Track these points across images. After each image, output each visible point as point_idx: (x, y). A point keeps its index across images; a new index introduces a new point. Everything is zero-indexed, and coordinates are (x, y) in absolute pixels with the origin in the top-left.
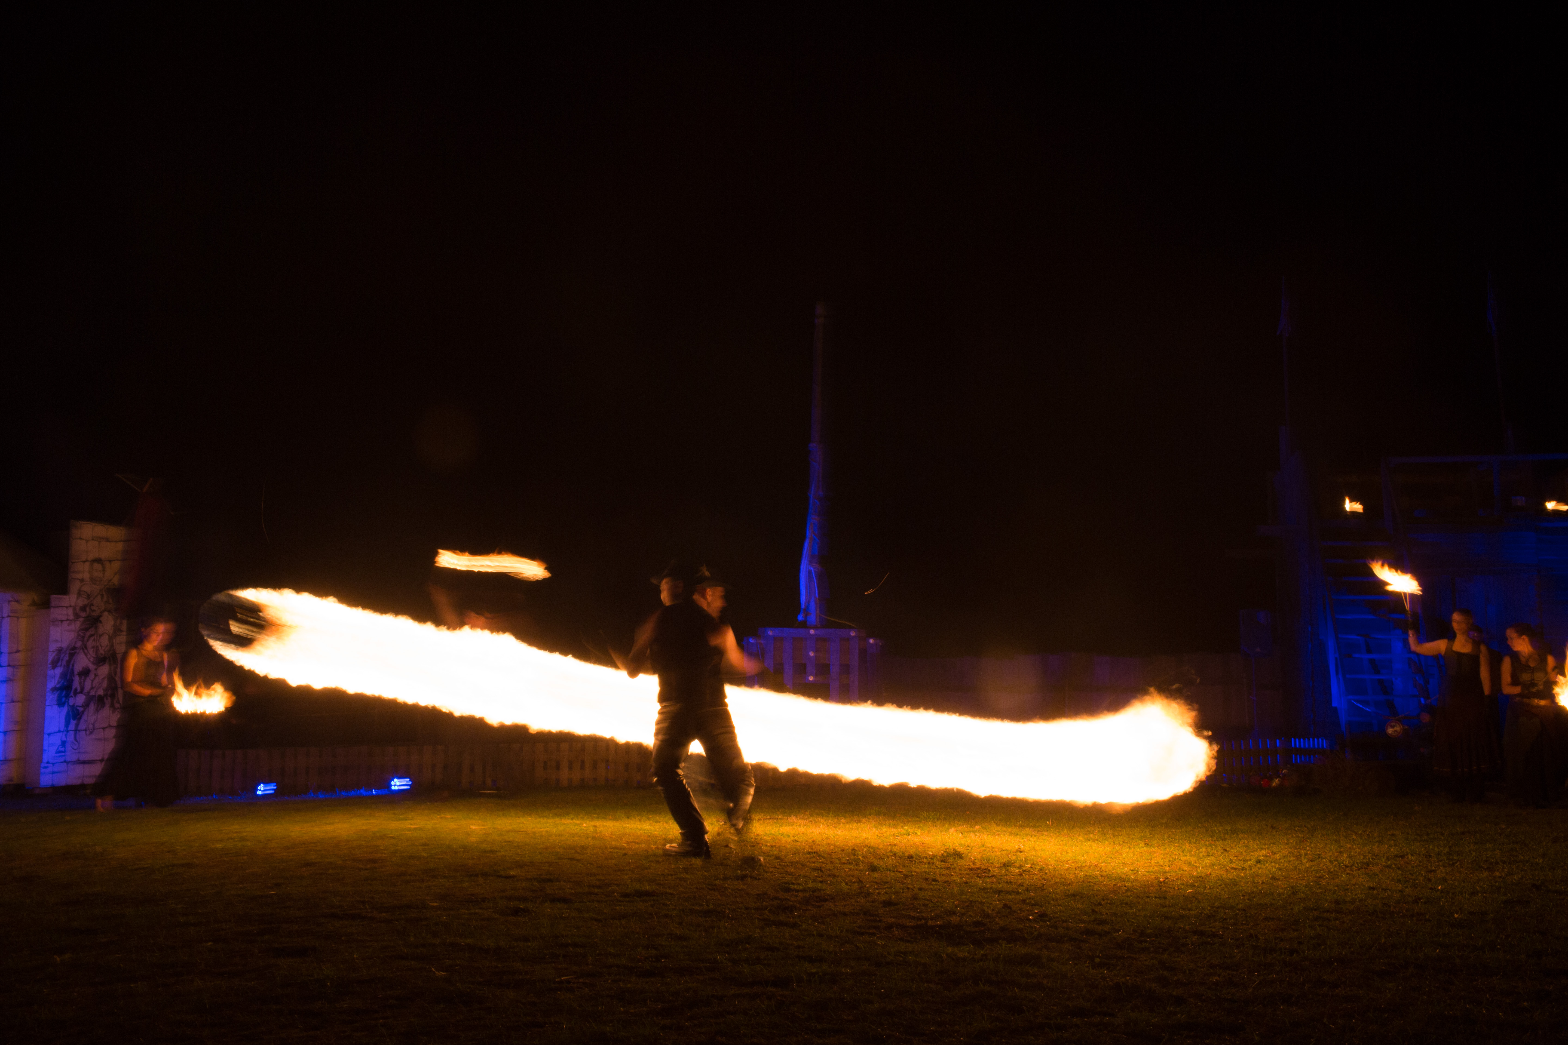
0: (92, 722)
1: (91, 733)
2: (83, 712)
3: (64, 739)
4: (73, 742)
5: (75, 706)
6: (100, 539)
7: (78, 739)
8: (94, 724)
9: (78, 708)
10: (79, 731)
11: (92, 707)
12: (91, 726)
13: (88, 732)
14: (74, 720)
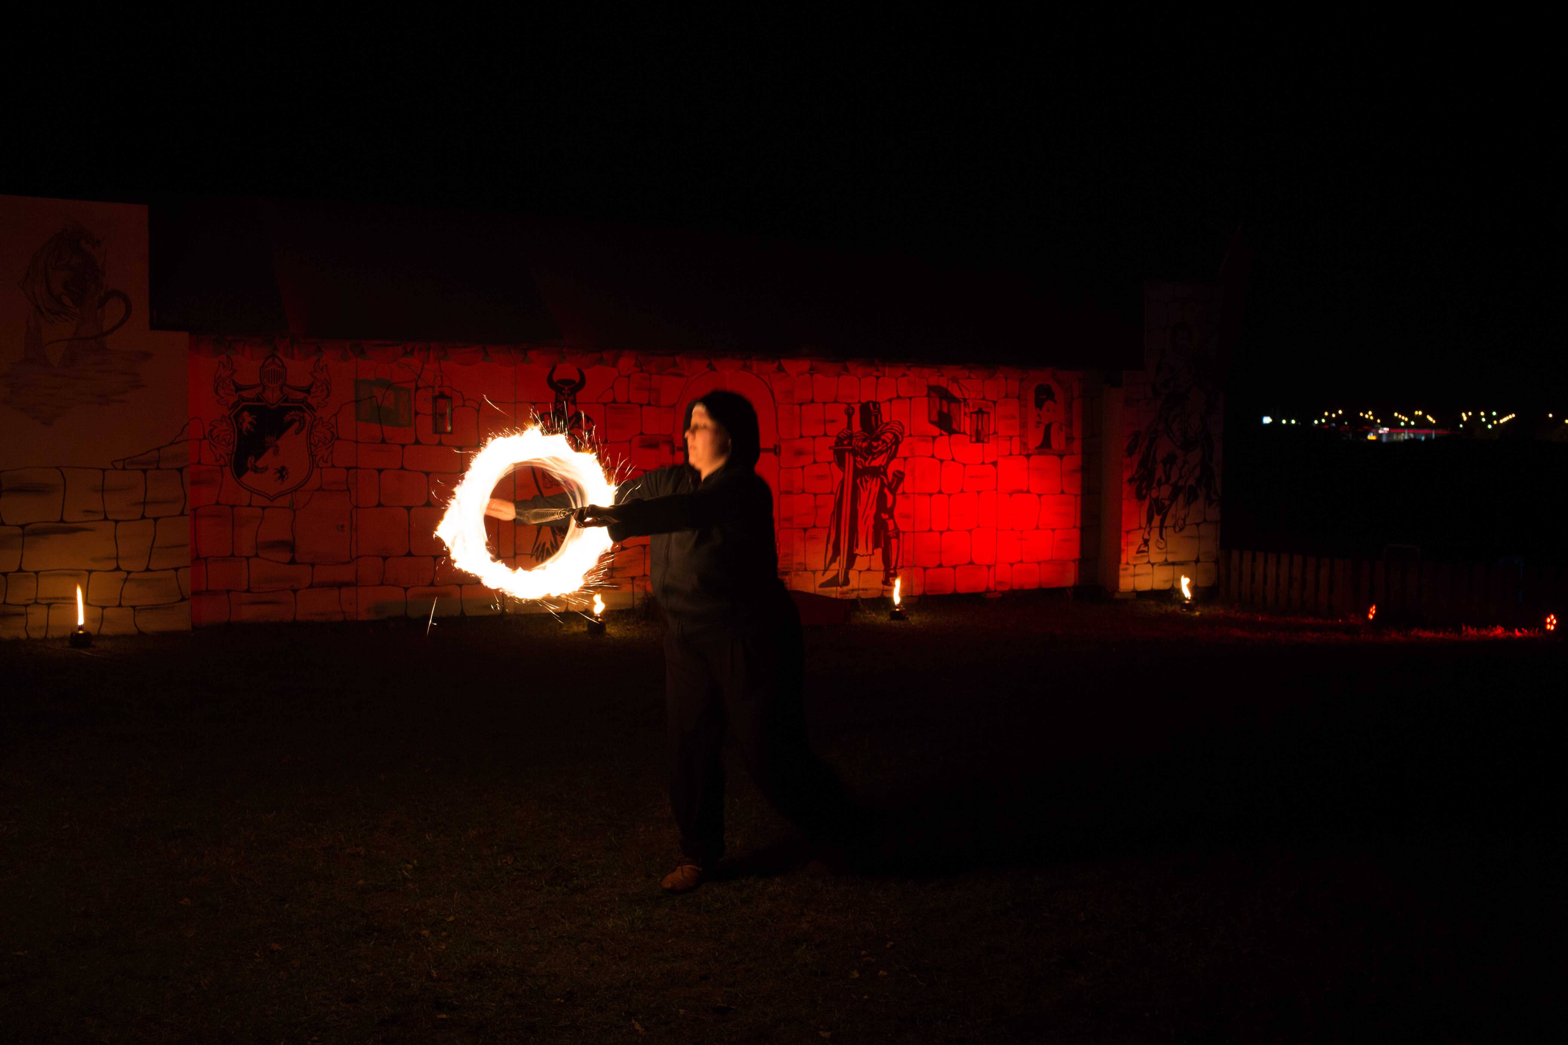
0: (1183, 518)
1: (1181, 530)
2: (1170, 505)
3: (1146, 537)
4: (1158, 540)
5: (1160, 498)
7: (1164, 536)
8: (1184, 520)
9: (1163, 501)
10: (1166, 528)
11: (1181, 499)
12: (1181, 522)
13: (1177, 529)
14: (1158, 514)
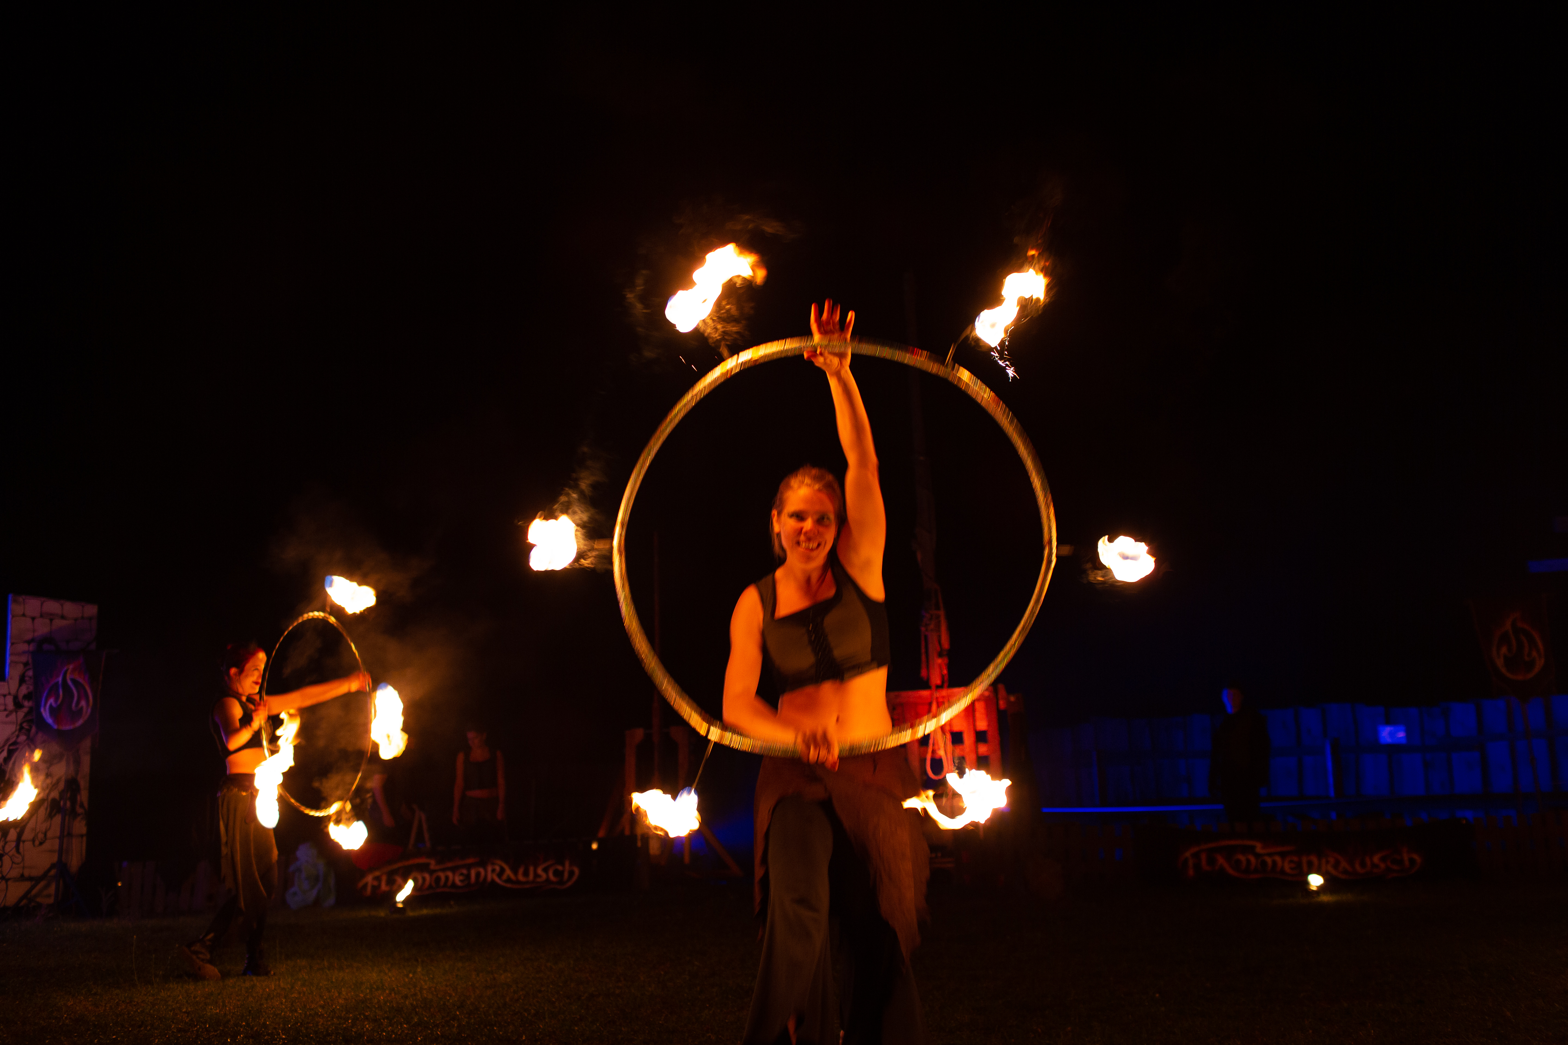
6: (51, 617)
